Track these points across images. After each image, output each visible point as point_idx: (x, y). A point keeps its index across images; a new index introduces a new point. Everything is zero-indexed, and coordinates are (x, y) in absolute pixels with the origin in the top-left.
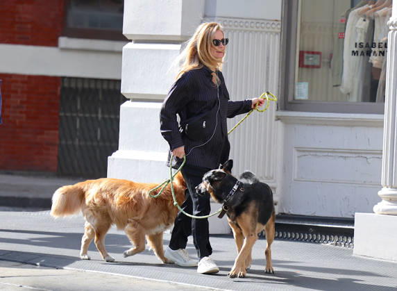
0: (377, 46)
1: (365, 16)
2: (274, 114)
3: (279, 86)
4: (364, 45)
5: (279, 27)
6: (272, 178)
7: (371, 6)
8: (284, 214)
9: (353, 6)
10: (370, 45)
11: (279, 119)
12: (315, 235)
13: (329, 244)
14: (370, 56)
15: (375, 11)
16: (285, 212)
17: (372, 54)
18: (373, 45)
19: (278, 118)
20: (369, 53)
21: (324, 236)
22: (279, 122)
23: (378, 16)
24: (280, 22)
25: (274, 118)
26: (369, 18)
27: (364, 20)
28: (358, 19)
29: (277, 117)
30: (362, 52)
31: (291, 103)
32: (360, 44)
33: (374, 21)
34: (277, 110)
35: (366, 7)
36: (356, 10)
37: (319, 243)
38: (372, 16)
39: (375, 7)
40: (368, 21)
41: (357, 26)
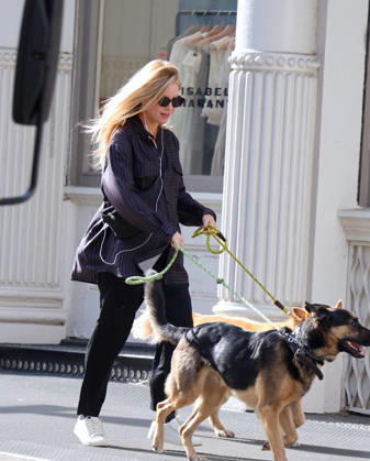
0: (213, 92)
1: (196, 49)
2: (62, 190)
3: (69, 150)
4: (195, 91)
5: (70, 62)
6: (58, 285)
7: (204, 35)
8: (74, 338)
9: (178, 34)
10: (203, 90)
11: (68, 199)
12: (119, 370)
13: (141, 383)
14: (203, 106)
15: (211, 41)
16: (77, 335)
17: (206, 105)
18: (208, 91)
19: (67, 197)
20: (201, 104)
21: (132, 372)
22: (68, 202)
23: (215, 49)
24: (71, 56)
25: (61, 196)
26: (202, 51)
27: (195, 55)
28: (186, 52)
29: (66, 194)
30: (192, 102)
31: (86, 175)
32: (189, 89)
33: (209, 57)
34: (67, 184)
35: (197, 35)
36: (183, 40)
37: (125, 381)
38: (206, 48)
39: (211, 35)
40: (200, 56)
41: (184, 62)
